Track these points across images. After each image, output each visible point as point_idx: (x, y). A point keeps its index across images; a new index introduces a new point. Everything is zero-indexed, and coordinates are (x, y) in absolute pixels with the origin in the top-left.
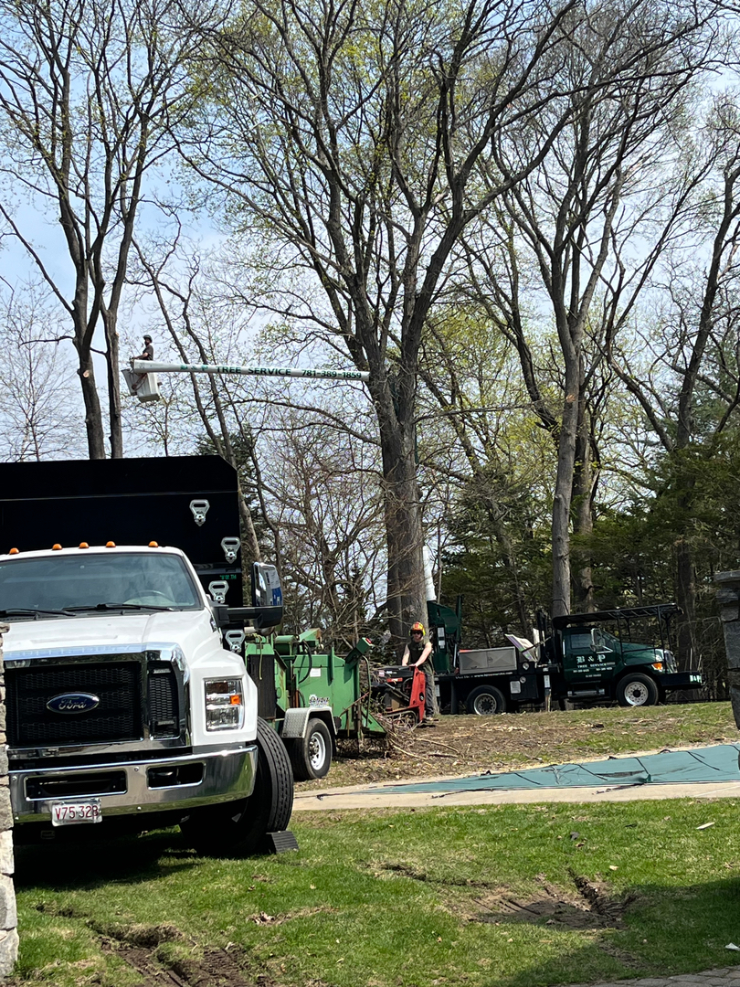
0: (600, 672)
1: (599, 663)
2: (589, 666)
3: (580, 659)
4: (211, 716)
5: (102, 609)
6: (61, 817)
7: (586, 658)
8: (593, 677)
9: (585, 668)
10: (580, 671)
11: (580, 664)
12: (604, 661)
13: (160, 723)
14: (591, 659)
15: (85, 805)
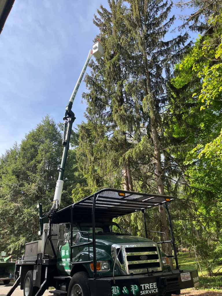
2: (66, 260)
3: (63, 253)
10: (62, 264)
11: (63, 257)
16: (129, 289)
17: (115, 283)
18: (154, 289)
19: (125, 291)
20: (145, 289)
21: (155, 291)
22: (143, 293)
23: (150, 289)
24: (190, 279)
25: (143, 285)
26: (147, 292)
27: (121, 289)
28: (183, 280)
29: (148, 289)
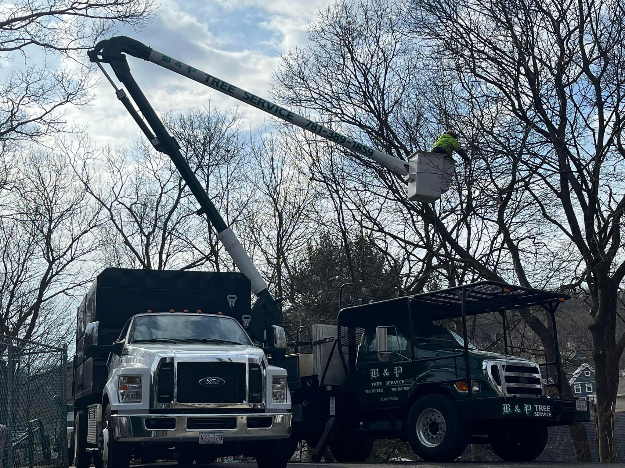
0: (397, 393)
1: (395, 379)
2: (384, 384)
3: (374, 373)
4: (274, 395)
5: (205, 342)
6: (203, 439)
7: (381, 372)
8: (389, 401)
9: (379, 387)
10: (373, 391)
11: (375, 380)
12: (402, 376)
13: (253, 395)
14: (386, 373)
15: (216, 434)
16: (522, 408)
17: (506, 400)
18: (547, 412)
19: (517, 410)
20: (538, 411)
21: (548, 415)
22: (536, 414)
23: (544, 412)
24: (586, 409)
25: (537, 406)
26: (541, 414)
27: (513, 408)
28: (578, 409)
29: (541, 411)
